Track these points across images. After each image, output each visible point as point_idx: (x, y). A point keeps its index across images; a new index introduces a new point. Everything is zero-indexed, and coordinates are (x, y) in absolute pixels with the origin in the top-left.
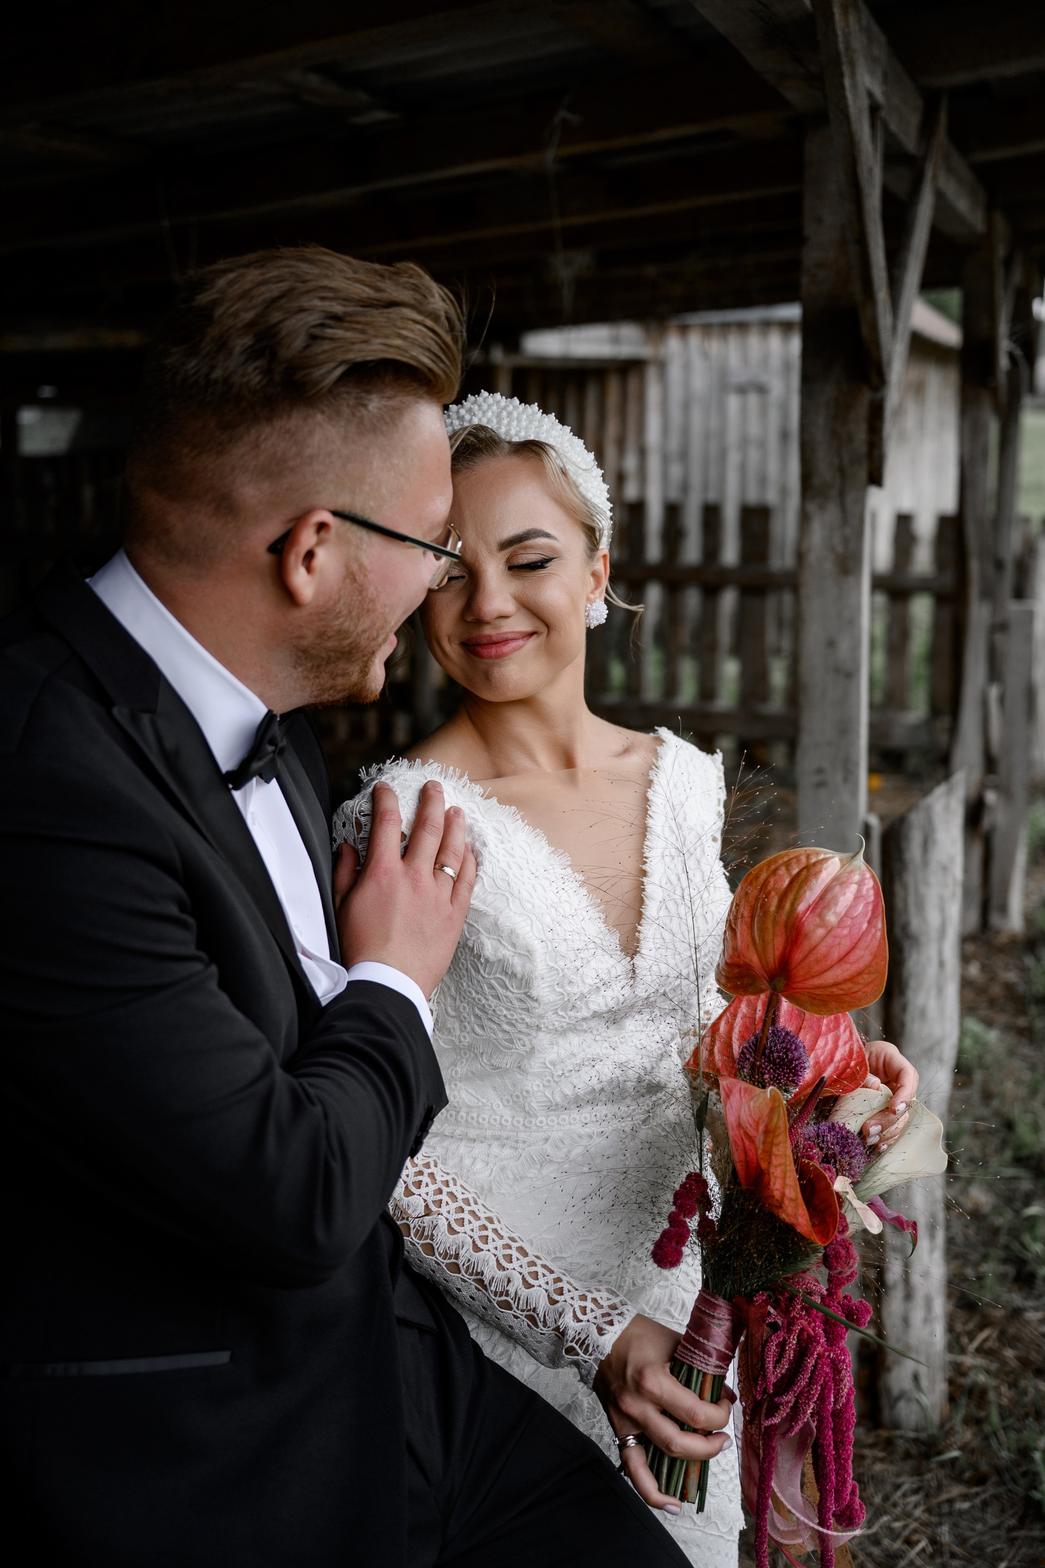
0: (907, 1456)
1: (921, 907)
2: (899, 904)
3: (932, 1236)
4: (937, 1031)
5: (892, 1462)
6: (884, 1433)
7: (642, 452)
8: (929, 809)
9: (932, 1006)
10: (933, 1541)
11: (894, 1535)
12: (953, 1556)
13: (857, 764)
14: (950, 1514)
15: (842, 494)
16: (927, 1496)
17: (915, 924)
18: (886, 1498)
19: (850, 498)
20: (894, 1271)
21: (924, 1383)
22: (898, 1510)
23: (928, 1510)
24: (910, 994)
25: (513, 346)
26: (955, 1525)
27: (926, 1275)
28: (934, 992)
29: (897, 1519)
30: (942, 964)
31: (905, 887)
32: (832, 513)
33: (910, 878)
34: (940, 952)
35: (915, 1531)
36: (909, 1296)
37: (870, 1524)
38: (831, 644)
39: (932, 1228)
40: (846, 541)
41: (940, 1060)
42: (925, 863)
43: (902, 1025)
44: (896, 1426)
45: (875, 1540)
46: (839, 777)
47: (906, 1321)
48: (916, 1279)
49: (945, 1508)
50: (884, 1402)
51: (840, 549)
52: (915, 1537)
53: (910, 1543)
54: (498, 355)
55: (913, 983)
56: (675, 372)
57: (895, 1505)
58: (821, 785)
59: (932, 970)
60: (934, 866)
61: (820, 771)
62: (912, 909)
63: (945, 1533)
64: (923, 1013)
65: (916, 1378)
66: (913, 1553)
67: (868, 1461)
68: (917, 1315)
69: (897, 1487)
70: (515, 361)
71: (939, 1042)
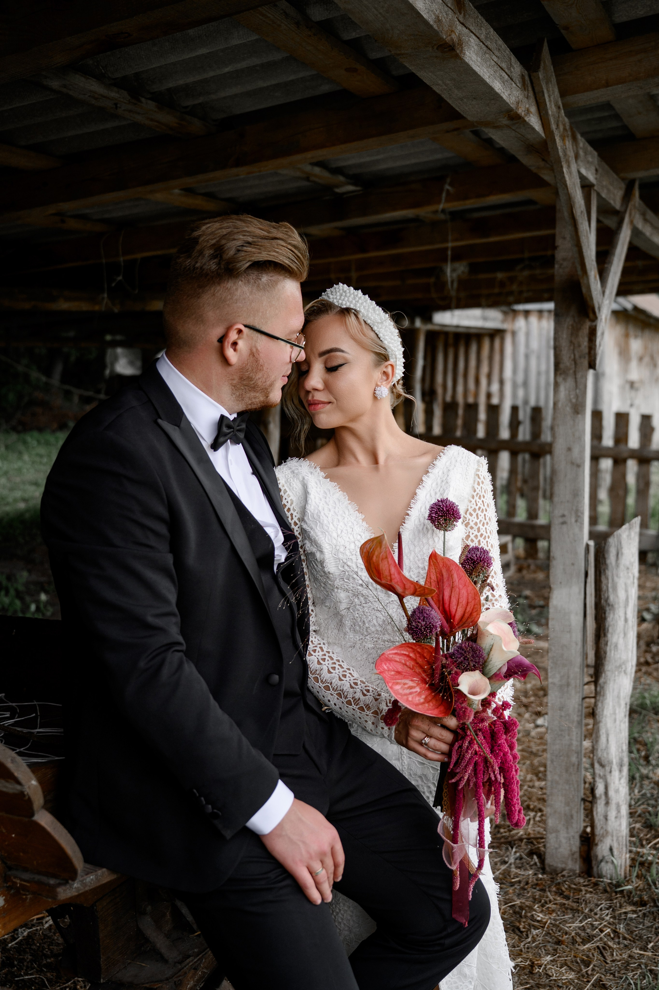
0: (605, 891)
1: (615, 589)
2: (604, 588)
3: (620, 771)
4: (624, 657)
5: (596, 893)
6: (594, 880)
7: (502, 382)
8: (619, 537)
9: (621, 642)
10: (615, 931)
11: (593, 927)
12: (625, 938)
13: (583, 513)
14: (625, 919)
15: (575, 373)
16: (614, 910)
17: (612, 598)
18: (591, 910)
19: (579, 376)
20: (600, 790)
21: (615, 852)
22: (597, 917)
23: (614, 917)
24: (609, 635)
25: (428, 319)
26: (628, 925)
27: (617, 791)
28: (622, 635)
29: (596, 921)
30: (626, 620)
31: (607, 579)
32: (570, 382)
33: (609, 573)
34: (626, 614)
35: (605, 926)
36: (607, 803)
37: (581, 921)
38: (569, 449)
39: (621, 765)
40: (577, 396)
41: (625, 672)
42: (618, 565)
43: (605, 653)
44: (600, 876)
45: (583, 929)
46: (573, 520)
47: (606, 818)
48: (611, 793)
49: (623, 917)
50: (594, 862)
51: (574, 400)
52: (604, 929)
53: (601, 931)
54: (418, 323)
55: (610, 630)
56: (521, 338)
57: (596, 914)
58: (564, 523)
59: (621, 623)
60: (622, 567)
61: (563, 516)
62: (610, 590)
63: (621, 928)
64: (616, 646)
65: (611, 849)
66: (602, 935)
67: (584, 892)
68: (612, 814)
69: (598, 905)
70: (429, 327)
71: (624, 663)
